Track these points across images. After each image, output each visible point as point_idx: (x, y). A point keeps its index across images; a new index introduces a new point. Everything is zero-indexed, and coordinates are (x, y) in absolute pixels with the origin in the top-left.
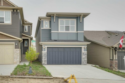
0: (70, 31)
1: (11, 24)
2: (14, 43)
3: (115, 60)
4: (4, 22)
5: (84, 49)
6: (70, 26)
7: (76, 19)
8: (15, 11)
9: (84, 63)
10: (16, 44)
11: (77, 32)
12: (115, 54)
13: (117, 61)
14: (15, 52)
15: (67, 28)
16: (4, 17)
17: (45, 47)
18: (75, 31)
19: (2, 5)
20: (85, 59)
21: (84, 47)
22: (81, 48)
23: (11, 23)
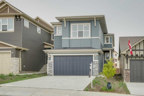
0: (84, 38)
1: (14, 32)
2: (10, 51)
3: (126, 70)
4: (7, 30)
5: (95, 57)
6: (83, 31)
7: (90, 23)
8: (18, 17)
9: (95, 73)
10: (13, 53)
11: (91, 38)
12: (127, 63)
13: (129, 72)
14: (11, 61)
15: (81, 34)
16: (7, 25)
17: (51, 56)
18: (89, 37)
19: (8, 12)
20: (95, 70)
21: (95, 55)
22: (92, 56)
23: (14, 30)
